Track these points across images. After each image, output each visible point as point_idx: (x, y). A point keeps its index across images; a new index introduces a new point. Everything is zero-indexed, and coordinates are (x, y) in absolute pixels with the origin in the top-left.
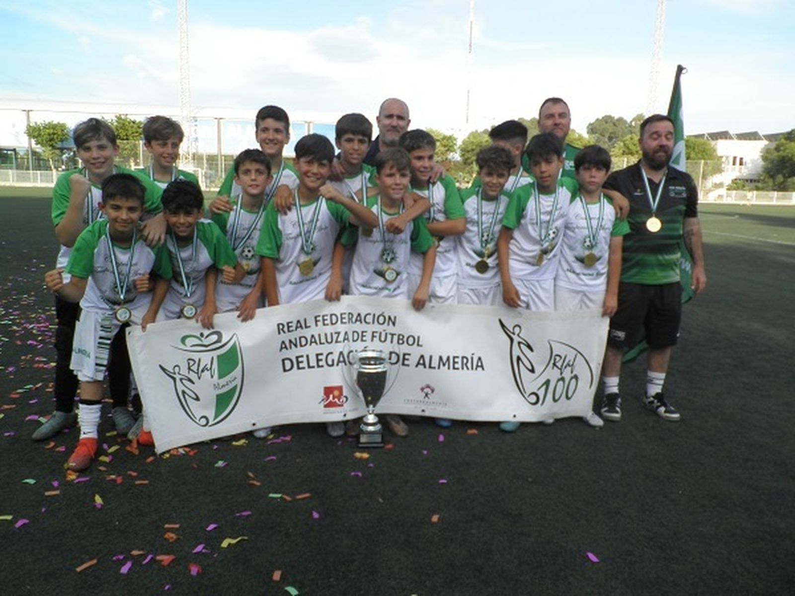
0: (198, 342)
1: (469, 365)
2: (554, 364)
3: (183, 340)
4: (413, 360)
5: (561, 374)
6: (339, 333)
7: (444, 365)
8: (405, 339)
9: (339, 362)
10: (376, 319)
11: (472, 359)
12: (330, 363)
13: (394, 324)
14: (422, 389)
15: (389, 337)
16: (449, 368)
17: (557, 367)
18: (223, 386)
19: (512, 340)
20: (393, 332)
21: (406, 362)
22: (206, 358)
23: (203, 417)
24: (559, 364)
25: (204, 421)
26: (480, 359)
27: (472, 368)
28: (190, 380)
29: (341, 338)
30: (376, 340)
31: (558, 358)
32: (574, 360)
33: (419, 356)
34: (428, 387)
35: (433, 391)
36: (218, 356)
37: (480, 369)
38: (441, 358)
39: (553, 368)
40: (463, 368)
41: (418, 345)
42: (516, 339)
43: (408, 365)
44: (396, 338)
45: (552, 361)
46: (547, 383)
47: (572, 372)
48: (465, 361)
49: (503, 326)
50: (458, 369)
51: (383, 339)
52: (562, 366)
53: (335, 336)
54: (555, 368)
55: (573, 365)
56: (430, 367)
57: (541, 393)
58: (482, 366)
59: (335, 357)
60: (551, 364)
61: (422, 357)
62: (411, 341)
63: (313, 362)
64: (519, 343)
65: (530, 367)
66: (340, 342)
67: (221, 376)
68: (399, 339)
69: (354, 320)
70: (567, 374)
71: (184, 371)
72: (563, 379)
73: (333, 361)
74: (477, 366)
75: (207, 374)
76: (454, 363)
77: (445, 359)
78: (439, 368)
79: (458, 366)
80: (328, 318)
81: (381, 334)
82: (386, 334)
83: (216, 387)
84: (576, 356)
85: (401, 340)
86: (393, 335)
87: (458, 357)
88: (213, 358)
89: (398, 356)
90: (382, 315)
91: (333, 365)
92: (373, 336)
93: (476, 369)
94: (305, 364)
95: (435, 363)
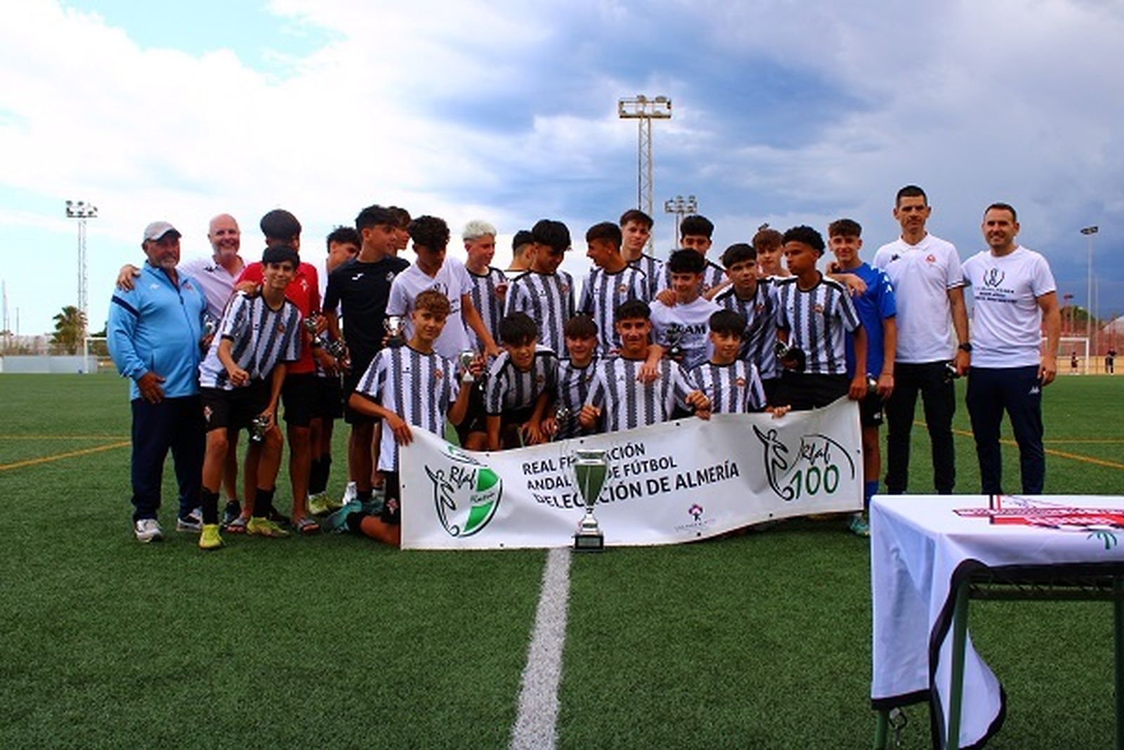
1: (724, 474)
2: (805, 455)
4: (672, 483)
5: (812, 463)
7: (703, 480)
8: (658, 464)
10: (624, 452)
11: (726, 467)
13: (643, 452)
14: (691, 511)
15: (642, 466)
16: (708, 482)
17: (807, 457)
19: (767, 445)
20: (644, 461)
21: (666, 487)
24: (808, 454)
26: (733, 465)
27: (728, 476)
30: (630, 473)
31: (807, 449)
33: (676, 478)
34: (695, 507)
35: (701, 510)
37: (735, 476)
38: (698, 474)
39: (803, 459)
40: (719, 478)
41: (672, 466)
42: (771, 443)
43: (669, 490)
44: (648, 465)
45: (802, 452)
46: (799, 474)
47: (827, 462)
48: (719, 471)
49: (758, 433)
50: (715, 480)
51: (636, 469)
52: (811, 456)
55: (825, 454)
56: (691, 486)
57: (794, 486)
58: (737, 472)
60: (801, 456)
61: (680, 476)
62: (664, 464)
64: (774, 447)
65: (783, 465)
68: (652, 466)
74: (732, 473)
76: (712, 475)
77: (702, 474)
78: (700, 483)
79: (716, 477)
81: (633, 467)
82: (639, 465)
86: (645, 464)
89: (655, 482)
90: (629, 446)
93: (732, 476)
95: (694, 481)
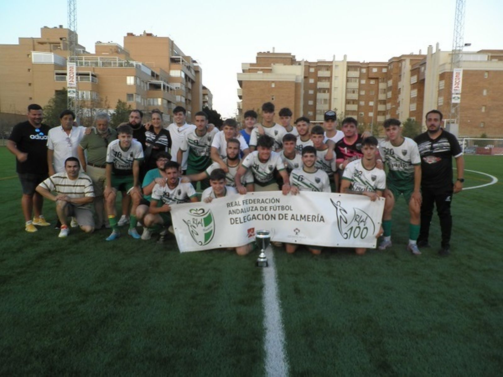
0: (195, 212)
1: (316, 219)
2: (356, 220)
3: (190, 211)
4: (289, 217)
5: (359, 224)
6: (253, 207)
7: (303, 219)
8: (285, 208)
9: (253, 218)
10: (271, 201)
11: (318, 217)
12: (249, 219)
13: (279, 202)
14: (295, 231)
15: (278, 208)
16: (305, 220)
17: (357, 221)
18: (207, 230)
19: (337, 208)
20: (279, 205)
22: (199, 219)
23: (200, 242)
24: (358, 220)
25: (200, 243)
26: (322, 217)
27: (318, 221)
28: (194, 227)
29: (254, 209)
30: (272, 210)
31: (357, 217)
32: (366, 219)
33: (291, 215)
34: (297, 229)
35: (299, 231)
36: (204, 219)
37: (322, 222)
38: (301, 216)
39: (355, 221)
40: (312, 221)
41: (291, 210)
42: (339, 208)
43: (287, 219)
44: (280, 208)
45: (355, 218)
46: (352, 228)
47: (364, 225)
48: (314, 217)
49: (332, 202)
50: (310, 221)
51: (275, 209)
52: (359, 221)
53: (251, 209)
54: (356, 221)
55: (365, 221)
56: (297, 220)
57: (349, 233)
58: (323, 220)
59: (251, 217)
60: (354, 220)
61: (293, 215)
62: (287, 208)
63: (242, 221)
64: (340, 210)
65: (345, 221)
66: (253, 211)
67: (206, 226)
68: (282, 208)
69: (260, 202)
70: (362, 225)
71: (192, 223)
72: (359, 227)
73: (250, 218)
74: (321, 220)
75: (200, 225)
76: (308, 218)
77: (303, 216)
78: (301, 220)
79: (310, 219)
80: (248, 201)
81: (274, 207)
82: (276, 207)
83: (204, 230)
84: (367, 217)
85: (283, 208)
86: (279, 207)
87: (310, 216)
88: (202, 219)
89: (282, 215)
90: (273, 199)
91: (250, 220)
92: (270, 209)
93: (320, 221)
94: (238, 222)
95: (299, 218)
